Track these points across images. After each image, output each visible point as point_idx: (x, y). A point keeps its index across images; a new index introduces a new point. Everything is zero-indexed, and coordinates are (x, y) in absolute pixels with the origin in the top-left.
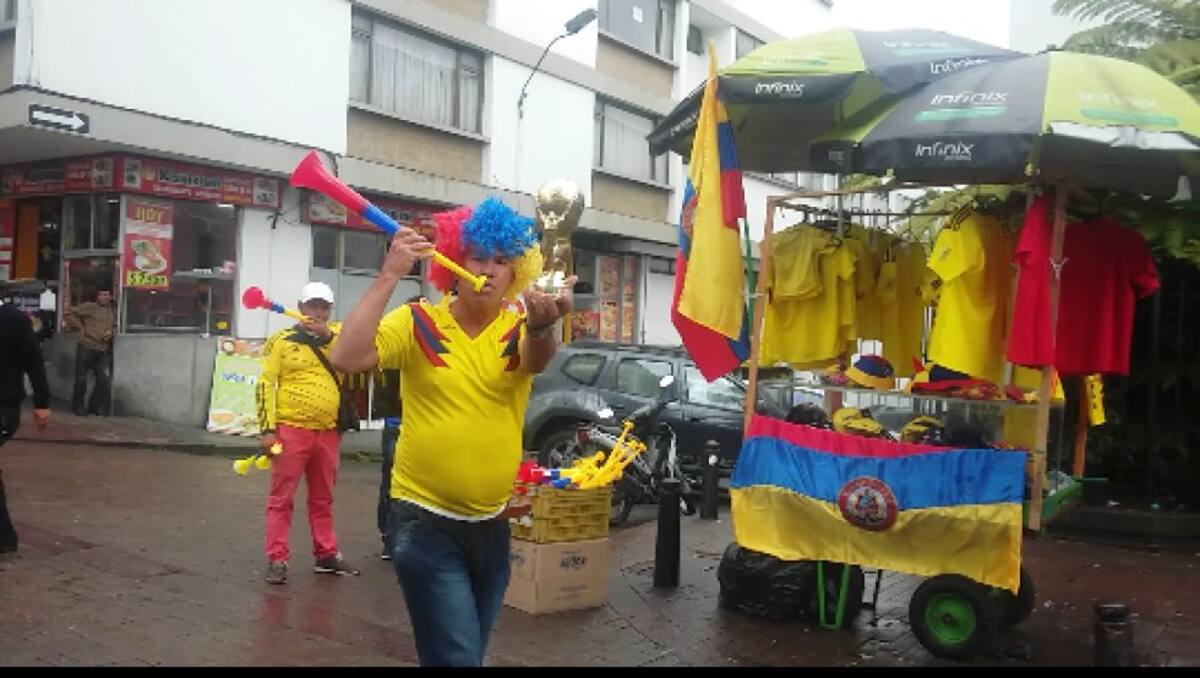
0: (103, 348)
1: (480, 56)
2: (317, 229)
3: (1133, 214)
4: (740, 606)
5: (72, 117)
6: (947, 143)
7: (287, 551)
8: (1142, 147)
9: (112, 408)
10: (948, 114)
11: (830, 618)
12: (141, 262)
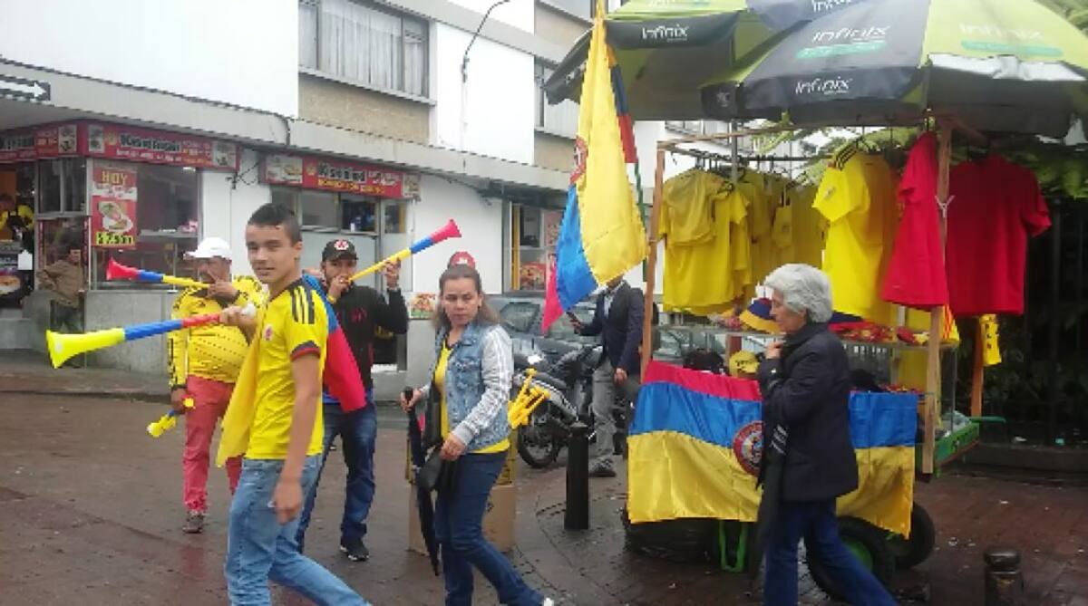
0: (76, 304)
1: (425, 23)
2: (276, 189)
3: (1031, 157)
4: (644, 549)
5: (33, 85)
6: (825, 80)
7: (203, 501)
8: (1026, 79)
9: (86, 361)
10: (826, 51)
11: (732, 561)
12: (108, 222)
